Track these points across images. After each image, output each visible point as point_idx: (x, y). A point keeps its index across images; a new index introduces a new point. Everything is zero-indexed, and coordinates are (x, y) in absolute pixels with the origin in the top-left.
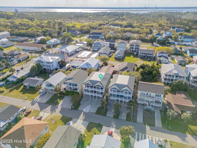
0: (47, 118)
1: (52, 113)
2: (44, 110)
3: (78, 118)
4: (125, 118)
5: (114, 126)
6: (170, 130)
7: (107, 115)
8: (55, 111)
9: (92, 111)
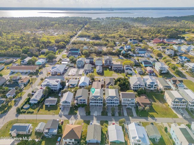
0: (75, 123)
1: (76, 120)
2: (70, 119)
3: (93, 120)
4: (118, 115)
5: (114, 120)
6: (140, 117)
7: (108, 115)
8: (77, 118)
9: (99, 115)
